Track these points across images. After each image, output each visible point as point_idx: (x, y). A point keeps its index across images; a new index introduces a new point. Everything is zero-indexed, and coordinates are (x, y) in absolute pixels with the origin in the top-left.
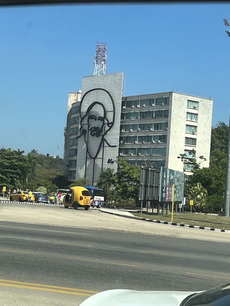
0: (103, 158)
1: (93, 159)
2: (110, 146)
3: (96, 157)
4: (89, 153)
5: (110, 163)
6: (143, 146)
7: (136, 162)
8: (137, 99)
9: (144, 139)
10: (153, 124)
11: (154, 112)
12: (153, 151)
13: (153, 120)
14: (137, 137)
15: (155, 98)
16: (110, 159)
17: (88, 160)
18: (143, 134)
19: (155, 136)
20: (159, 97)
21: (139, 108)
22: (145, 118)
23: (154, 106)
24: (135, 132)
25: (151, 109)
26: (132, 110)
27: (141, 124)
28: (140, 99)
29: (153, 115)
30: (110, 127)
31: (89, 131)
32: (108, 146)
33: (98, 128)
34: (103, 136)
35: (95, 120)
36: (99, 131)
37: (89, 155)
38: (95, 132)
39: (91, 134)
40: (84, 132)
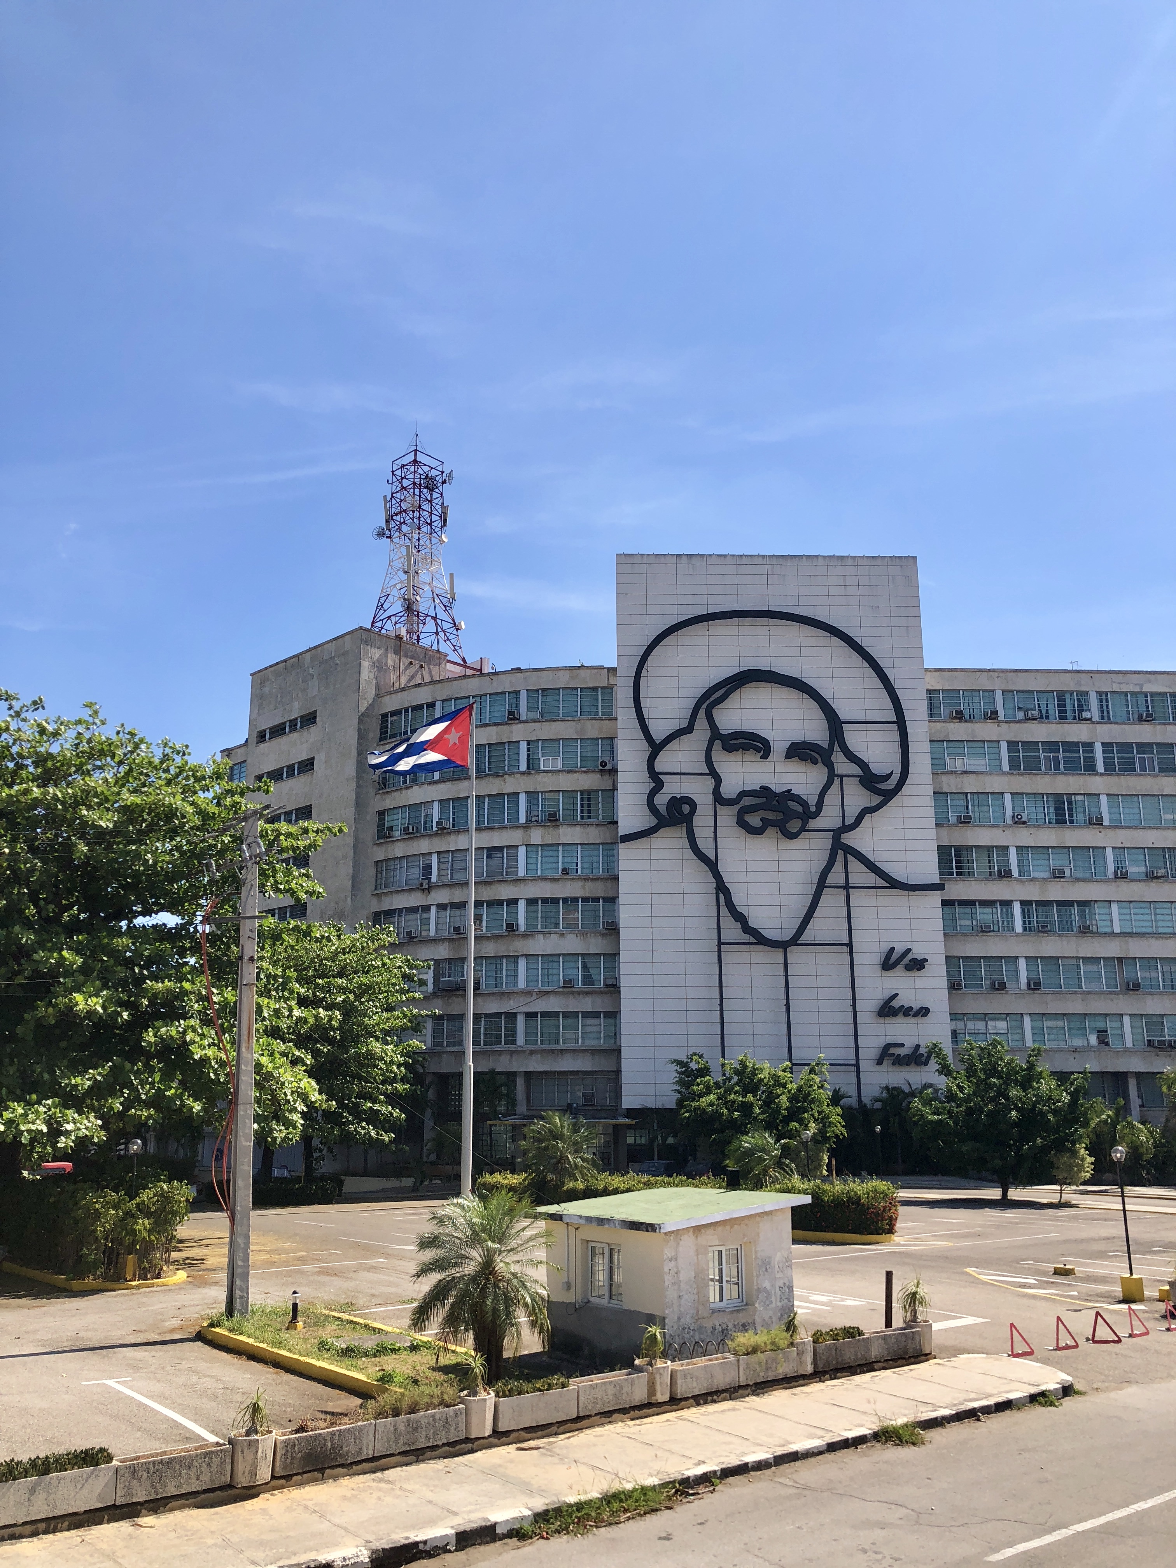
0: (850, 945)
1: (781, 950)
2: (894, 884)
3: (794, 941)
4: (740, 919)
5: (900, 968)
6: (1056, 892)
7: (1022, 963)
8: (984, 683)
9: (1055, 861)
10: (1104, 799)
11: (1098, 748)
12: (1123, 917)
13: (1098, 778)
14: (1013, 852)
15: (1092, 688)
16: (900, 948)
17: (730, 956)
18: (1048, 837)
19: (1124, 848)
20: (1116, 688)
21: (1002, 722)
22: (1043, 768)
23: (1093, 723)
24: (998, 826)
25: (1077, 732)
26: (958, 731)
27: (1022, 794)
28: (998, 686)
29: (1093, 757)
30: (889, 796)
31: (718, 806)
32: (881, 882)
33: (788, 794)
34: (837, 834)
35: (765, 756)
36: (800, 809)
37: (747, 929)
38: (771, 816)
39: (742, 823)
40: (686, 809)
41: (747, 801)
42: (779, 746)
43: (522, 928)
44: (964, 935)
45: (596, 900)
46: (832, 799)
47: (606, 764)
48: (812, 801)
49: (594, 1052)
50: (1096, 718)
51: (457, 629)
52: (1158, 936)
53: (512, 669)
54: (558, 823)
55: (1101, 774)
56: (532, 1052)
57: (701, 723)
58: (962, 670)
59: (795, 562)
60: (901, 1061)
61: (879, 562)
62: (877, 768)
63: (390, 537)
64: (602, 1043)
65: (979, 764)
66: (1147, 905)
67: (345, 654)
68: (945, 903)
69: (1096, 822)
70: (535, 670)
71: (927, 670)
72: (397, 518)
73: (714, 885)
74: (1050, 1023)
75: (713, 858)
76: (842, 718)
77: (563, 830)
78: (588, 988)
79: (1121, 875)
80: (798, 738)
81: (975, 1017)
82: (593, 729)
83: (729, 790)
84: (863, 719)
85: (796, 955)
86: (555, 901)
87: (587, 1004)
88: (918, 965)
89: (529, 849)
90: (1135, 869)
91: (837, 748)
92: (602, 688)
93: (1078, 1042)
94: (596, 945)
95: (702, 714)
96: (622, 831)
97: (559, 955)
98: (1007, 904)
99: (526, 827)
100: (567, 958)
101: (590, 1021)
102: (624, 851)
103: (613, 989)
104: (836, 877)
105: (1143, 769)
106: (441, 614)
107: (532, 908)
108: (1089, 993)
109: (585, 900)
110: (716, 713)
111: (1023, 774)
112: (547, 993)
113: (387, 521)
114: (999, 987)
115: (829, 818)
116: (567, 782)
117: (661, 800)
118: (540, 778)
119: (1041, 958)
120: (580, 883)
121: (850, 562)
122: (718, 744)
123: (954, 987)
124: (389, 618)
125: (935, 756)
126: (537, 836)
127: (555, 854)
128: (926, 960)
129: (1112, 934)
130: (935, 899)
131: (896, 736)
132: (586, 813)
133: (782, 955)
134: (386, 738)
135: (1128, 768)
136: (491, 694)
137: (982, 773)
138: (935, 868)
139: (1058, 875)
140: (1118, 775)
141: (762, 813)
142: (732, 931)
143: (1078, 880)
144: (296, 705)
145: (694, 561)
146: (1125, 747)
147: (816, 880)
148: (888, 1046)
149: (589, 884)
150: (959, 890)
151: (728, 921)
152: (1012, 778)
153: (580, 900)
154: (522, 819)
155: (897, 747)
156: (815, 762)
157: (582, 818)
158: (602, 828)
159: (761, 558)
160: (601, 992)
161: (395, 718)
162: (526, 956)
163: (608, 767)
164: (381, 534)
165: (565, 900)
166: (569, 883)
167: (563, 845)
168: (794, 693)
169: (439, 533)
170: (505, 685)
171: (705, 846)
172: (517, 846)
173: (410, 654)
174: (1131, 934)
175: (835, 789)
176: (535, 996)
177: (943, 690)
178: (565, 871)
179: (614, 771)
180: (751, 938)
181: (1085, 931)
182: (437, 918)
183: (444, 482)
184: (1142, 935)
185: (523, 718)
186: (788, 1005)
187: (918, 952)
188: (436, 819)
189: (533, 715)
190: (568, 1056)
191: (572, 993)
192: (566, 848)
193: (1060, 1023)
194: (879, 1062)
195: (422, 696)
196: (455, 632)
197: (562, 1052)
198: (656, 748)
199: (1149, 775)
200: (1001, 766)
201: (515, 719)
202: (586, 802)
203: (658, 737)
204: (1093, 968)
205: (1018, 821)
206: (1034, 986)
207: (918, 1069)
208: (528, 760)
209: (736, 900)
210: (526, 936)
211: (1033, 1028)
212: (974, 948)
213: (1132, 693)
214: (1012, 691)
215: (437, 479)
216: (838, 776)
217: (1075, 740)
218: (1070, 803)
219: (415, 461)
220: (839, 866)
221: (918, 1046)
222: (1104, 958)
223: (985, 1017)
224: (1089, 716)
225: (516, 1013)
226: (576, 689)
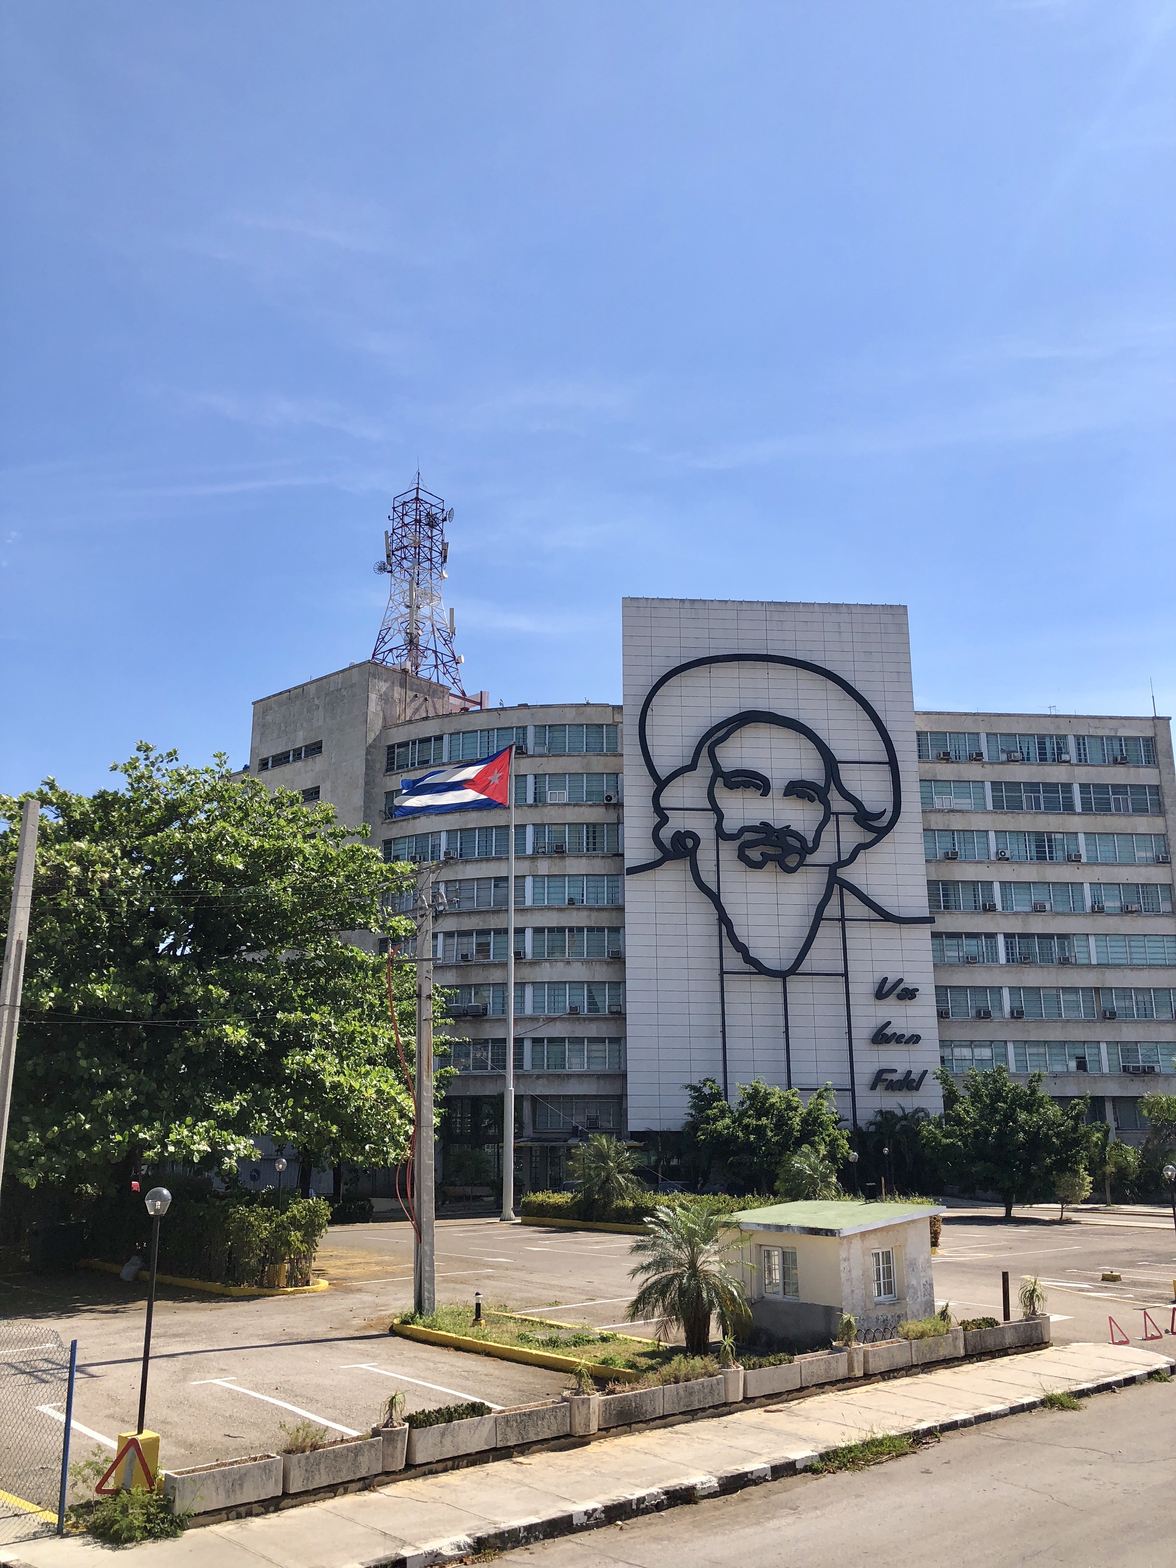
0: (846, 975)
1: (780, 979)
2: (887, 917)
3: (793, 970)
4: (742, 949)
5: (893, 996)
6: (1038, 925)
7: (1006, 993)
8: (969, 726)
9: (1036, 896)
10: (1081, 837)
11: (1076, 789)
12: (1100, 950)
13: (1076, 819)
14: (997, 887)
15: (1070, 732)
16: (892, 979)
17: (733, 984)
18: (1029, 873)
19: (1100, 884)
20: (1092, 732)
21: (986, 763)
22: (1025, 807)
23: (1072, 765)
24: (981, 862)
25: (1056, 774)
26: (945, 771)
27: (1006, 832)
28: (982, 730)
29: (1071, 798)
30: (882, 833)
31: (720, 840)
32: (875, 916)
33: (787, 831)
34: (833, 868)
35: (765, 794)
36: (798, 844)
37: (748, 958)
38: (770, 850)
39: (742, 857)
40: (690, 843)
41: (748, 836)
42: (778, 784)
43: (529, 955)
44: (951, 965)
45: (601, 929)
46: (827, 834)
47: (611, 799)
48: (810, 837)
49: (600, 1077)
50: (1074, 761)
51: (457, 663)
52: (1133, 967)
53: (519, 705)
54: (565, 855)
55: (1079, 814)
56: (539, 1077)
57: (704, 760)
58: (949, 713)
59: (793, 609)
60: (893, 1086)
61: (872, 610)
62: (871, 806)
63: (391, 572)
64: (606, 1068)
65: (964, 803)
66: (1122, 937)
67: (353, 686)
68: (935, 935)
69: (1074, 859)
70: (542, 706)
71: (916, 713)
72: (398, 553)
73: (717, 917)
74: (1034, 1050)
75: (715, 890)
76: (838, 759)
77: (569, 862)
78: (592, 1015)
79: (1098, 910)
80: (796, 776)
81: (961, 1044)
82: (598, 764)
83: (731, 825)
84: (857, 759)
85: (793, 983)
86: (561, 930)
87: (592, 1030)
88: (909, 994)
89: (537, 879)
90: (1110, 904)
91: (833, 786)
92: (607, 725)
93: (1058, 1068)
94: (602, 973)
95: (705, 751)
96: (628, 864)
97: (565, 982)
98: (991, 936)
99: (533, 858)
100: (573, 985)
101: (594, 1047)
102: (631, 883)
103: (619, 1016)
104: (833, 909)
105: (1118, 809)
106: (441, 648)
107: (539, 936)
108: (1068, 1021)
109: (591, 929)
110: (718, 751)
111: (1006, 813)
112: (554, 1019)
113: (388, 556)
114: (984, 1015)
115: (825, 854)
116: (572, 815)
117: (666, 834)
118: (546, 810)
119: (1024, 988)
120: (585, 913)
121: (844, 610)
122: (720, 781)
123: (942, 1015)
124: (391, 650)
125: (925, 795)
126: (544, 867)
127: (560, 884)
128: (917, 990)
129: (1089, 966)
130: (925, 931)
131: (888, 776)
132: (591, 846)
133: (780, 984)
134: (393, 769)
135: (1104, 808)
136: (498, 729)
137: (968, 812)
138: (925, 902)
139: (1038, 909)
140: (1095, 814)
141: (762, 849)
142: (734, 960)
143: (1058, 914)
144: (301, 734)
145: (696, 606)
146: (1101, 788)
147: (813, 911)
148: (881, 1072)
149: (594, 914)
150: (947, 923)
151: (730, 952)
152: (995, 816)
153: (585, 930)
154: (529, 851)
155: (889, 786)
156: (812, 800)
157: (588, 850)
158: (609, 860)
159: (760, 604)
160: (607, 1019)
161: (401, 750)
162: (533, 983)
163: (614, 801)
164: (382, 568)
165: (571, 930)
166: (575, 912)
167: (569, 875)
168: (792, 733)
169: (440, 569)
170: (513, 720)
171: (709, 879)
172: (524, 877)
173: (415, 687)
174: (1107, 966)
175: (831, 826)
176: (541, 1023)
177: (931, 733)
178: (571, 901)
179: (620, 805)
180: (752, 967)
181: (1065, 962)
182: (445, 946)
183: (444, 520)
184: (1118, 966)
185: (530, 752)
186: (787, 1032)
187: (910, 982)
188: (443, 849)
189: (539, 750)
190: (573, 1081)
191: (578, 1019)
192: (571, 878)
193: (1042, 1050)
194: (873, 1087)
195: (430, 729)
196: (454, 665)
197: (569, 1076)
198: (661, 784)
199: (1124, 815)
200: (985, 805)
201: (523, 753)
202: (591, 834)
203: (663, 773)
204: (1072, 997)
205: (1002, 858)
206: (1017, 1014)
207: (909, 1093)
208: (535, 794)
209: (736, 930)
210: (533, 963)
211: (1016, 1055)
212: (961, 978)
213: (1108, 737)
214: (996, 734)
215: (438, 516)
216: (833, 813)
217: (1054, 780)
218: (1050, 841)
219: (417, 499)
220: (835, 900)
221: (909, 1072)
222: (1082, 988)
223: (971, 1044)
224: (1068, 759)
225: (523, 1039)
226: (582, 725)
